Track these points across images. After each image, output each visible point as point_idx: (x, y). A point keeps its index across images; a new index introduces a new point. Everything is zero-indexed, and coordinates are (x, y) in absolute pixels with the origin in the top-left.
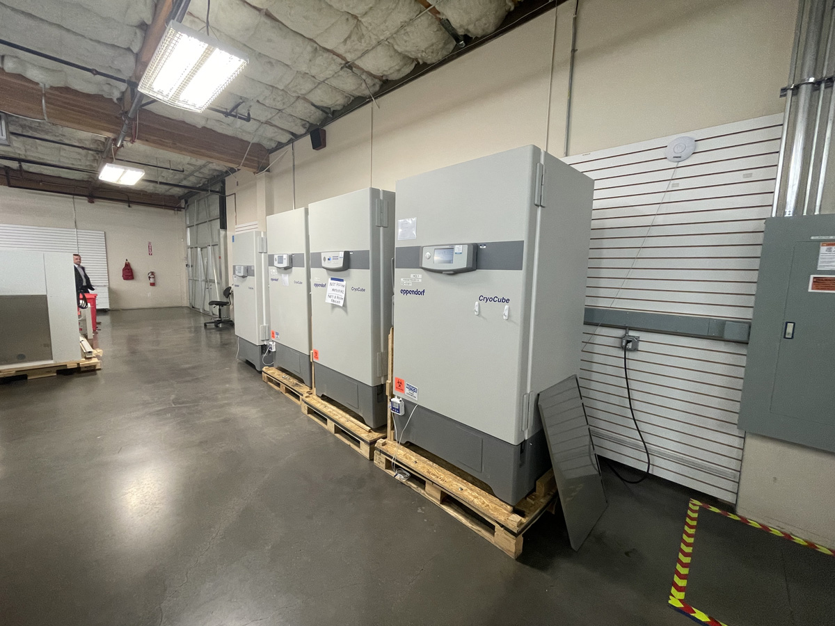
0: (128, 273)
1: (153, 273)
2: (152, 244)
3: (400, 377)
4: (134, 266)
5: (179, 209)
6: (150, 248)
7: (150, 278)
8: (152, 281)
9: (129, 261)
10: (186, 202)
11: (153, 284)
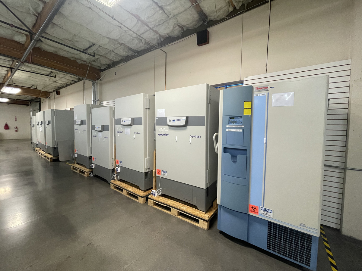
0: (7, 127)
1: (16, 127)
2: (17, 118)
3: (159, 169)
4: (9, 125)
5: (28, 105)
6: (16, 119)
7: (15, 129)
8: (16, 130)
9: (7, 123)
10: (31, 103)
11: (17, 131)
